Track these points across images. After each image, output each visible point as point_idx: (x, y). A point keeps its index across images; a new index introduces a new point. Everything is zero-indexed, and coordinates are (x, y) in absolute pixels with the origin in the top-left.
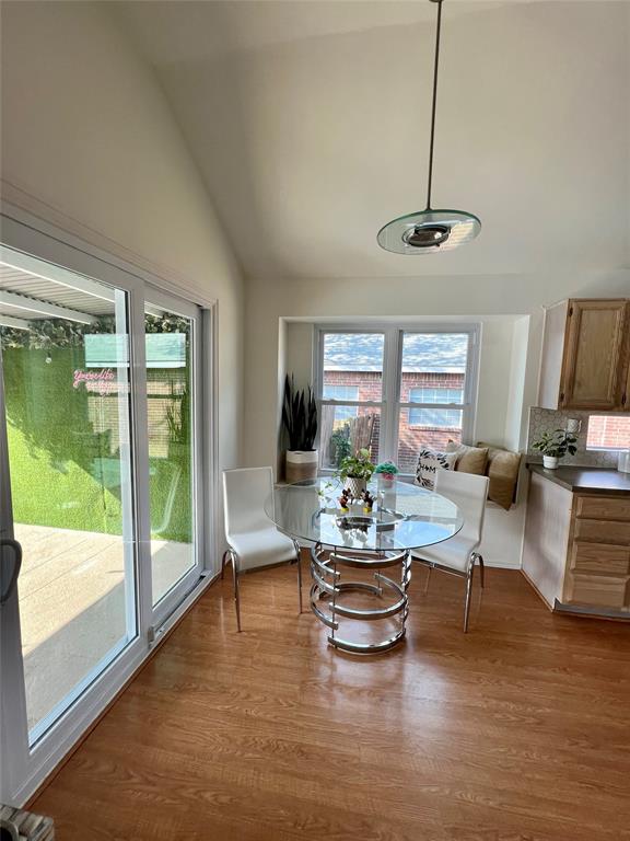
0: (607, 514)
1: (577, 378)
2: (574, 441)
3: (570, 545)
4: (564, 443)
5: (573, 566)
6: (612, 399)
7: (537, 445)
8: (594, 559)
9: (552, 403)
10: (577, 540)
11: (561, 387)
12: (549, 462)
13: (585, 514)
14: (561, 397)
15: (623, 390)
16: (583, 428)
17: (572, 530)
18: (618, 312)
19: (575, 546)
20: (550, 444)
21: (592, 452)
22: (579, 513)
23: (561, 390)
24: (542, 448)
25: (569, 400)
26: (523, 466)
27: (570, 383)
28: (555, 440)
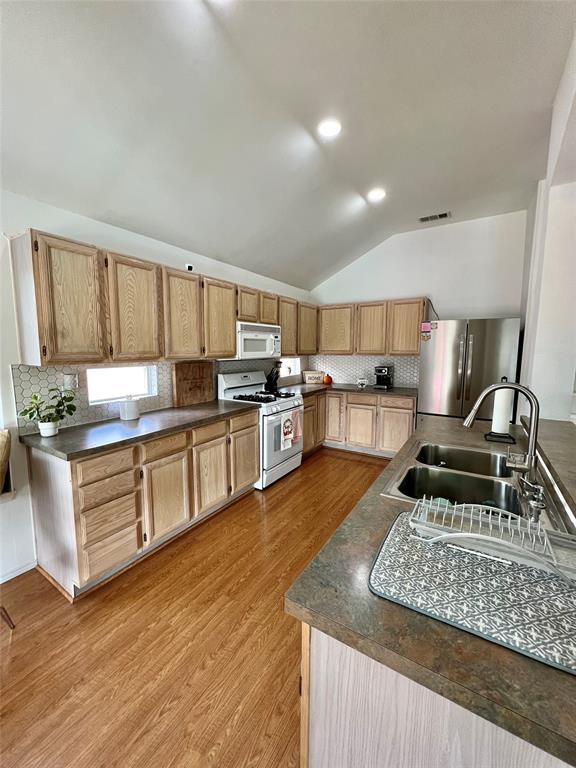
0: (109, 471)
1: (59, 328)
2: (71, 399)
3: (77, 520)
4: (60, 404)
5: (84, 541)
6: (101, 351)
7: (26, 412)
8: (105, 521)
9: (35, 358)
10: (84, 511)
11: (41, 338)
12: (46, 429)
13: (87, 479)
14: (44, 351)
15: (109, 341)
16: (82, 383)
17: (76, 503)
18: (90, 259)
19: (83, 520)
20: (43, 407)
21: (96, 407)
22: (80, 482)
23: (41, 343)
24: (31, 416)
25: (53, 354)
26: (15, 442)
27: (51, 334)
28: (48, 402)
